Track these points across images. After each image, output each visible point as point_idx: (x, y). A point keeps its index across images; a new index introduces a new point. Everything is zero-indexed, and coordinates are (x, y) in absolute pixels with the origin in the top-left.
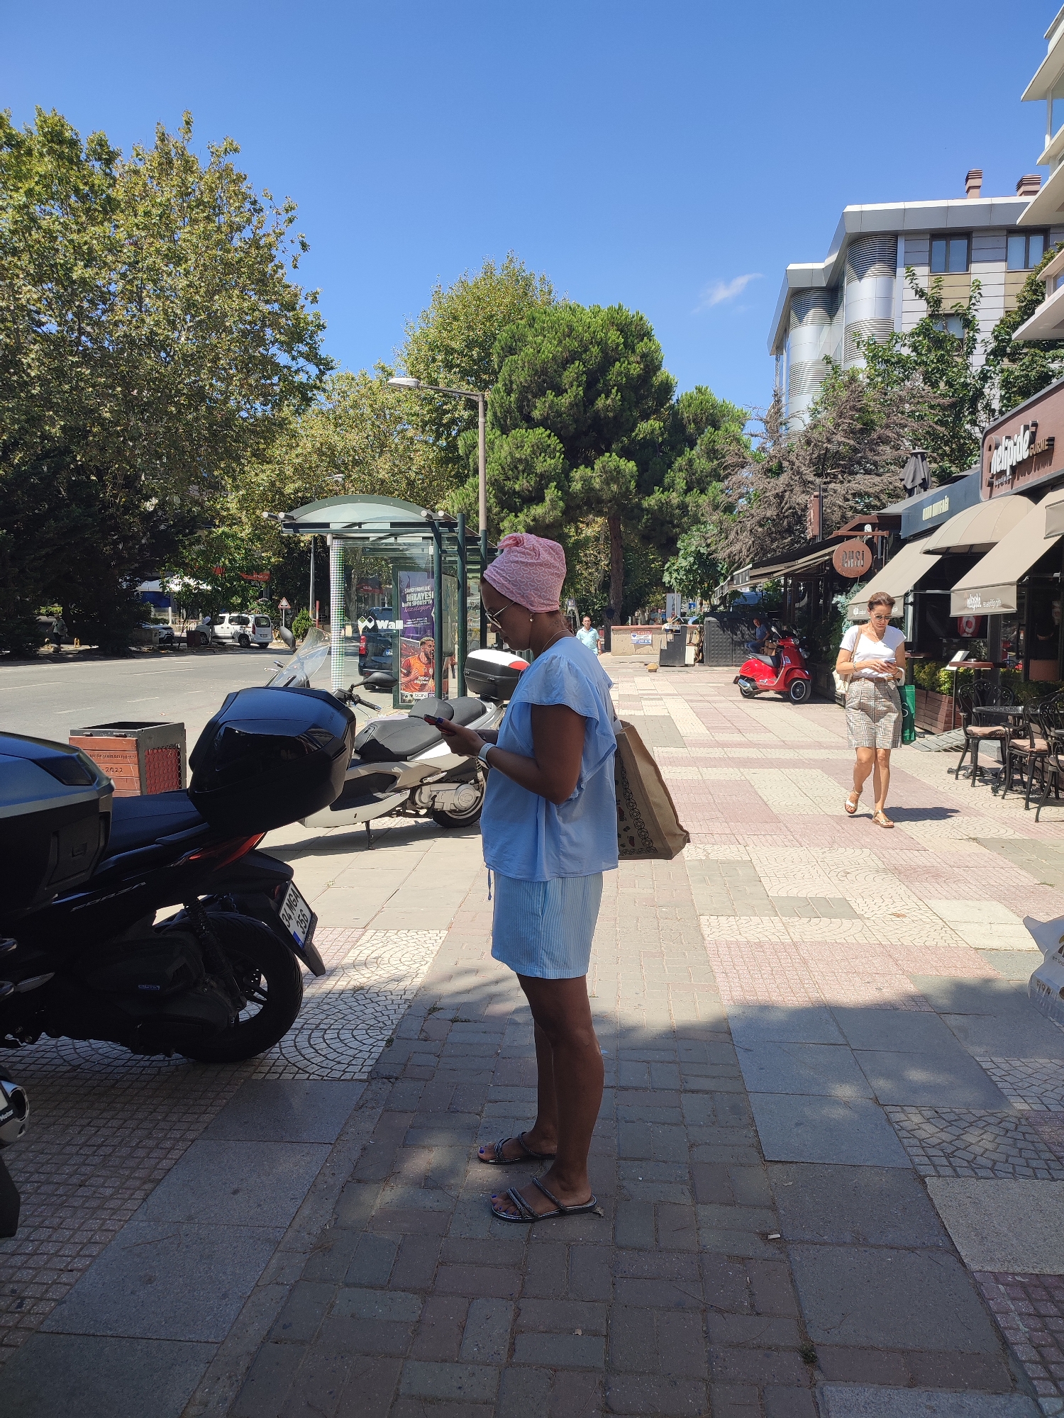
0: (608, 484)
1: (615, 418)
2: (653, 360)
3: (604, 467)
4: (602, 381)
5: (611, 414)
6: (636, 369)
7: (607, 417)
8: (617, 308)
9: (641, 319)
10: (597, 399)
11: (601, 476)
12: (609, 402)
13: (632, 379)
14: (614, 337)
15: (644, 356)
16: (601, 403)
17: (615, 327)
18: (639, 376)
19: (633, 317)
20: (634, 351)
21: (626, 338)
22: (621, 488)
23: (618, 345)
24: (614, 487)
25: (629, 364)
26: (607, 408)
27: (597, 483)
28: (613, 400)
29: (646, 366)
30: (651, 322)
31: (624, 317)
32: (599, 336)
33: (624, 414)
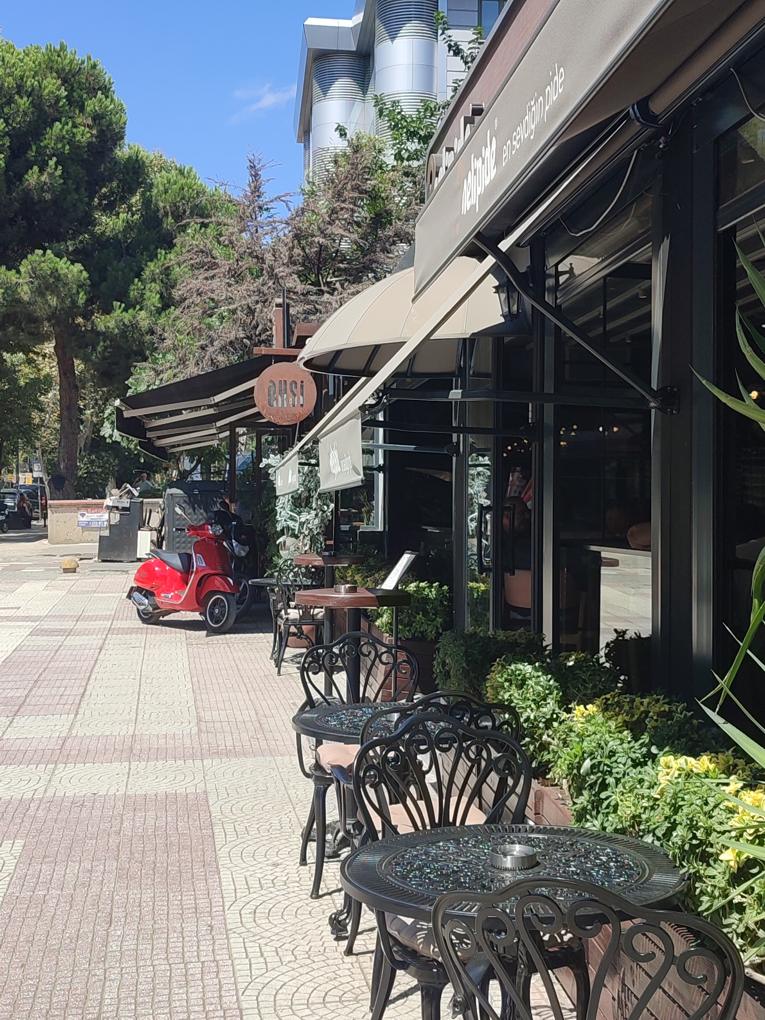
0: (42, 295)
1: (55, 201)
2: (111, 124)
3: (34, 270)
4: (34, 148)
5: (48, 196)
6: (85, 135)
7: (41, 200)
8: (58, 48)
9: (94, 66)
10: (27, 172)
11: (32, 283)
12: (44, 178)
13: (79, 147)
14: (51, 85)
15: (97, 118)
16: (33, 177)
17: (55, 75)
18: (90, 144)
19: (83, 62)
20: (82, 109)
21: (71, 91)
22: (63, 301)
23: (58, 99)
24: (53, 301)
25: (75, 126)
26: (41, 188)
27: (25, 292)
28: (51, 175)
29: (101, 133)
30: (108, 74)
31: (67, 61)
32: (29, 83)
33: (69, 197)
